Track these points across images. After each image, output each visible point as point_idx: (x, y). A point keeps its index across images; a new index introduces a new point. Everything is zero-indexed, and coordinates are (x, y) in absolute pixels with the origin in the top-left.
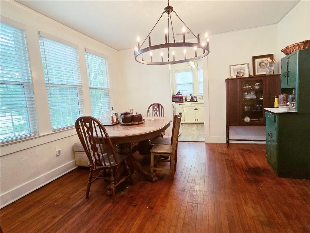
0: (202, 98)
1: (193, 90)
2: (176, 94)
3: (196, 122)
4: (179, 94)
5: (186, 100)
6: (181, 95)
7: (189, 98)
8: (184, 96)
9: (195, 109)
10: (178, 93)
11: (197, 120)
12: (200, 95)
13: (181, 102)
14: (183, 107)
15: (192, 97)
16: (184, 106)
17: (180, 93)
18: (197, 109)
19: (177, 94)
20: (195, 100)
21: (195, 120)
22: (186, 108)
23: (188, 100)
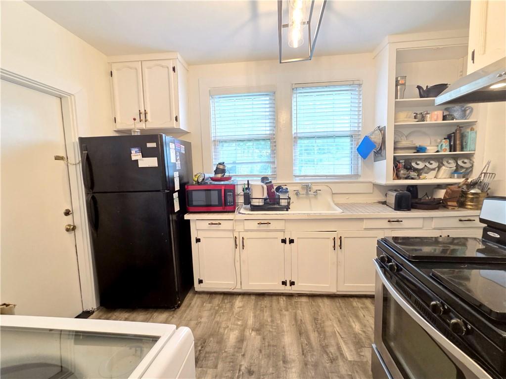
0: (304, 192)
1: (274, 163)
2: (207, 176)
3: (288, 289)
4: (219, 176)
5: (248, 199)
6: (229, 178)
7: (259, 194)
8: (239, 183)
9: (284, 241)
10: (216, 172)
11: (292, 283)
12: (297, 180)
13: (228, 209)
14: (233, 231)
15: (270, 188)
16: (239, 227)
17: (223, 171)
18: (292, 241)
19: (213, 175)
20: (283, 203)
21: (284, 283)
22: (246, 235)
23: (255, 202)
